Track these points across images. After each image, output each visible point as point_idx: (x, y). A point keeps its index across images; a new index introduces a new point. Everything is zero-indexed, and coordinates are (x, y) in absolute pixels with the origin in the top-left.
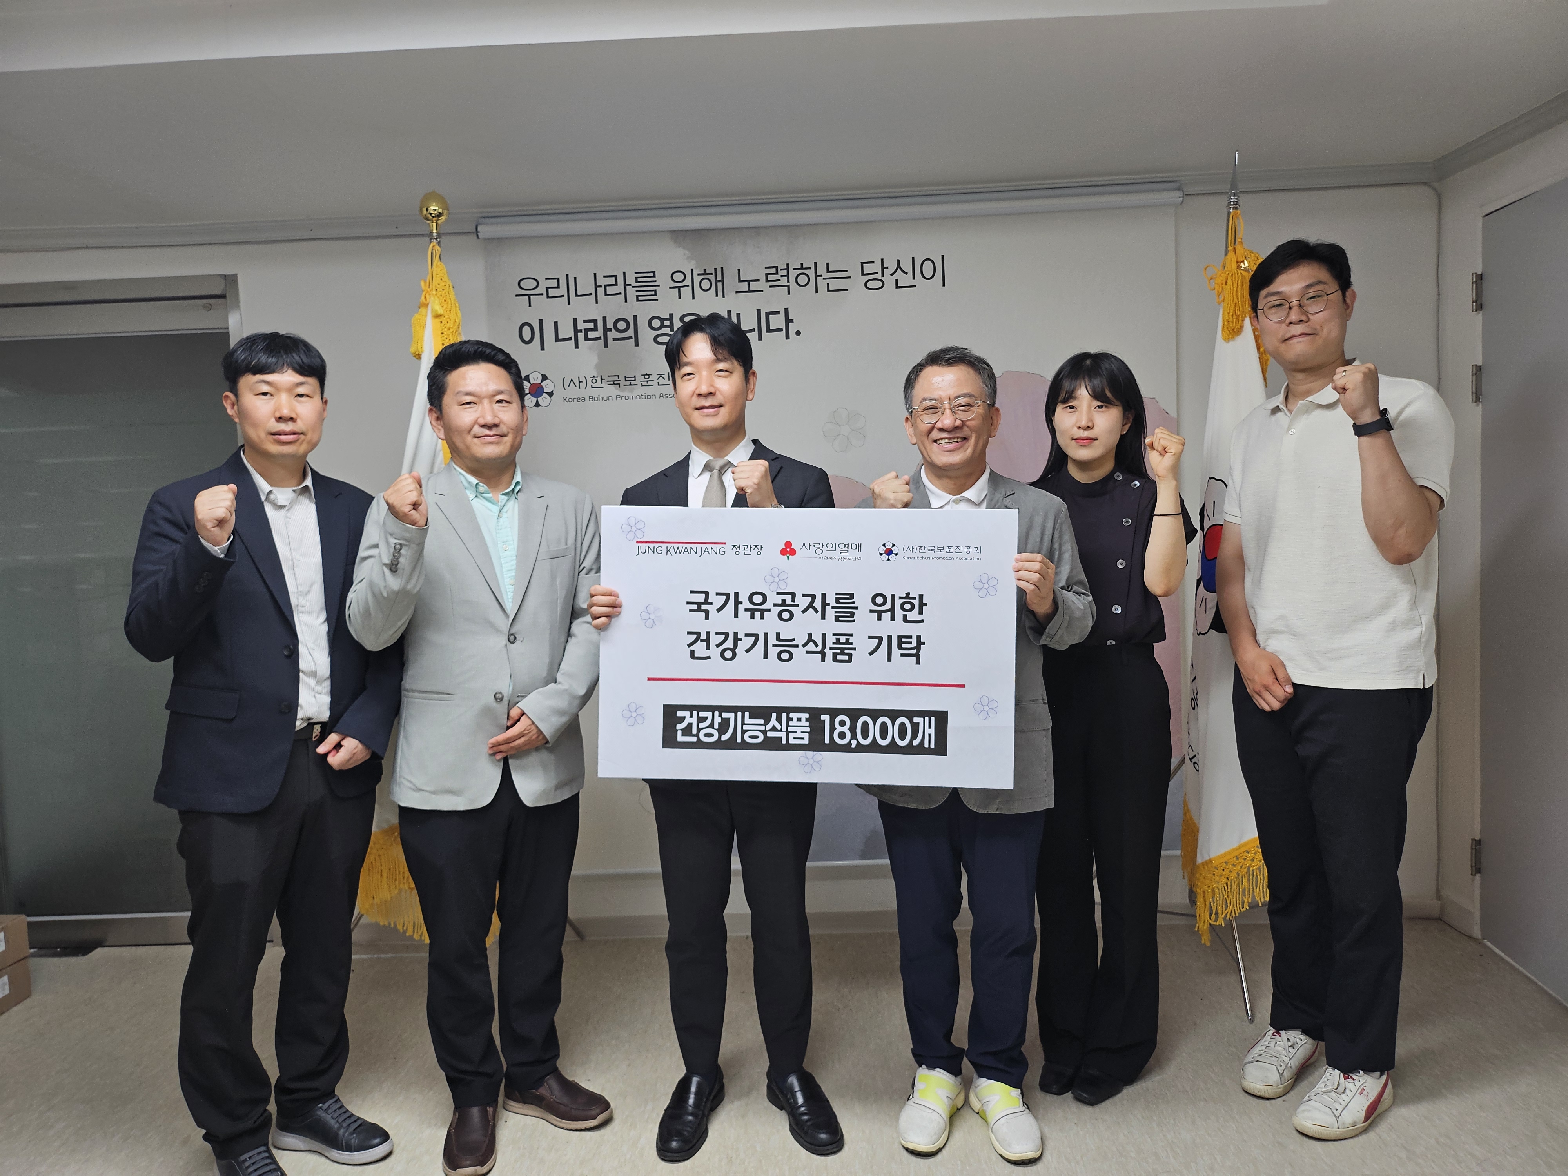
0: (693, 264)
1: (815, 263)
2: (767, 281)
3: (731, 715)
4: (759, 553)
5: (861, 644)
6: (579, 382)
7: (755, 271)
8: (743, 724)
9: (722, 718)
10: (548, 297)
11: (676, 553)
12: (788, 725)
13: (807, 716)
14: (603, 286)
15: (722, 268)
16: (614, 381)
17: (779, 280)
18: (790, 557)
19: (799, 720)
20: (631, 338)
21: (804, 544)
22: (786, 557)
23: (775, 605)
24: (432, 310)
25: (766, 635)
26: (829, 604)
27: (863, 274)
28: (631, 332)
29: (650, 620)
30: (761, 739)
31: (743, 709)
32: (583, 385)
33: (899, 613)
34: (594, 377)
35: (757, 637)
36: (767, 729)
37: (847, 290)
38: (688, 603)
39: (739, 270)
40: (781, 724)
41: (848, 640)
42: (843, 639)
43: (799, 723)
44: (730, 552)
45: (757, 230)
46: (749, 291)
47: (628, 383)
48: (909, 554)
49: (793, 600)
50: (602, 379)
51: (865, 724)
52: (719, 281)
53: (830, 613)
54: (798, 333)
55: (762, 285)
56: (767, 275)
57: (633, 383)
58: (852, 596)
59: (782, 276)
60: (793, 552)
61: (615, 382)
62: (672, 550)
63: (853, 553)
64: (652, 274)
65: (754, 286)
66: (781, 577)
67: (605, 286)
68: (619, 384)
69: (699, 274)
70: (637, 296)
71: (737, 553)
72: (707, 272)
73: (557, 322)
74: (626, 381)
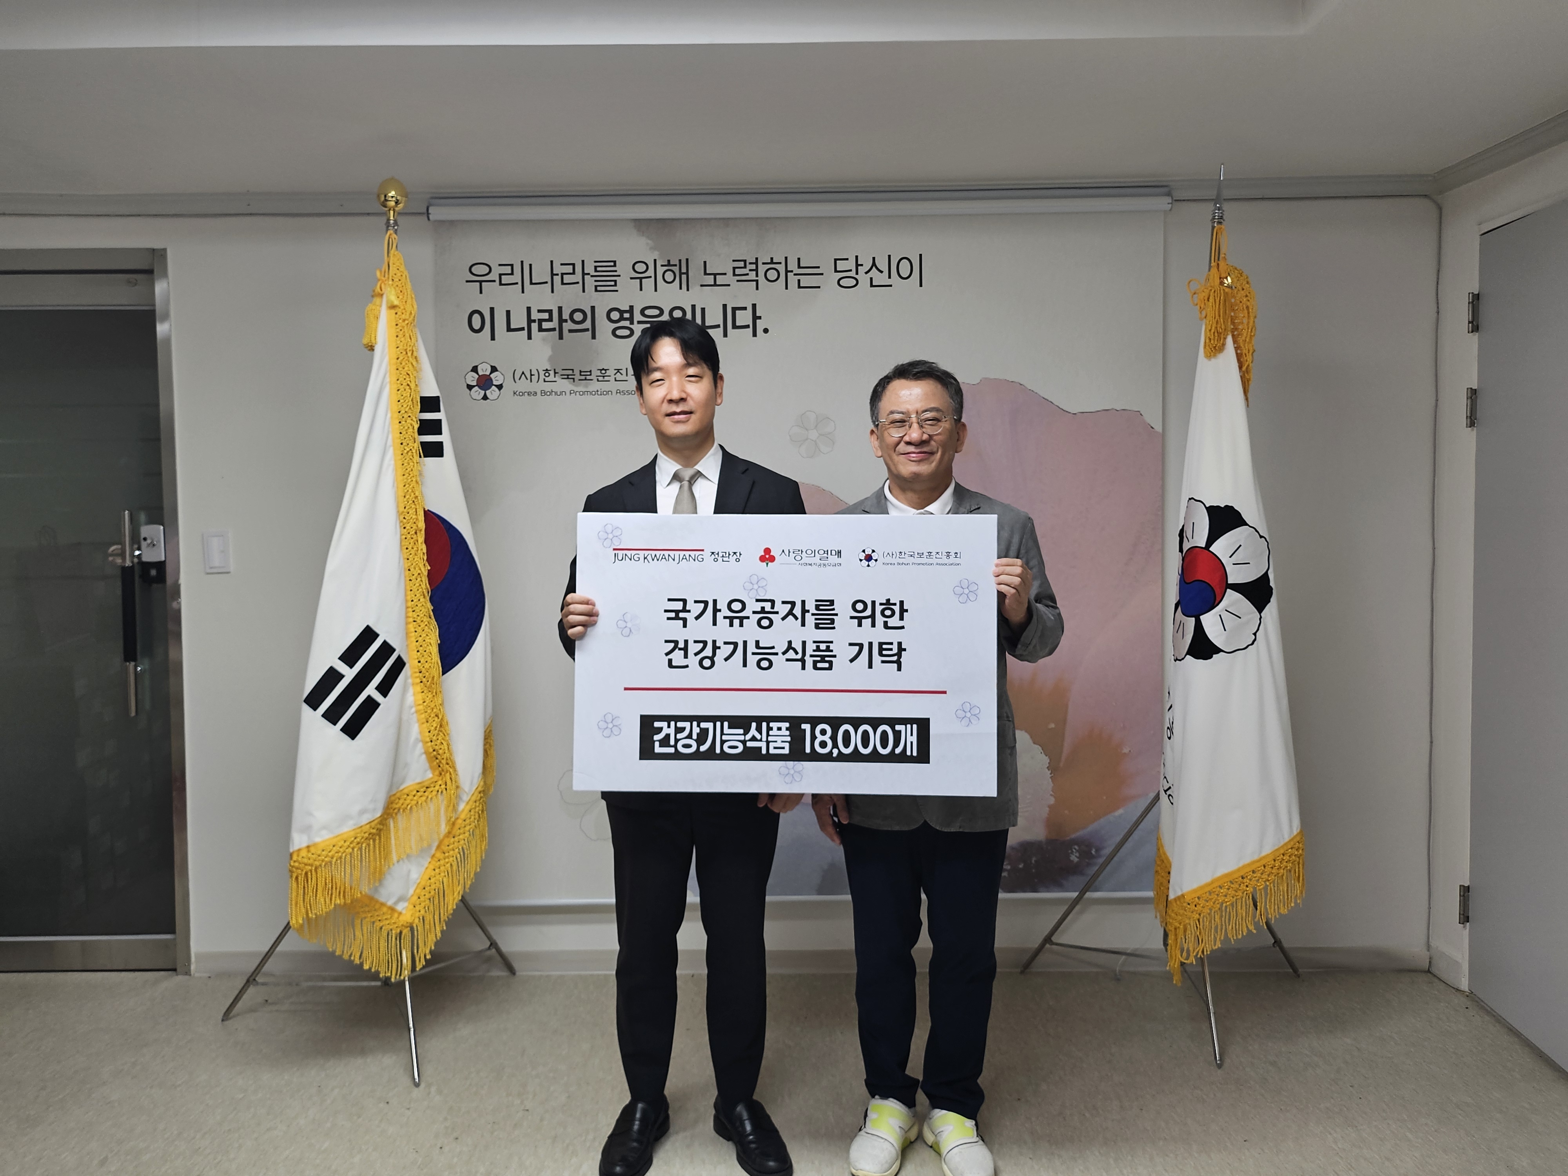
0: (656, 255)
1: (786, 258)
2: (734, 275)
3: (709, 725)
4: (738, 560)
5: (842, 652)
6: (531, 375)
7: (721, 264)
8: (722, 733)
9: (701, 729)
10: (501, 284)
11: (653, 560)
12: (768, 735)
13: (787, 725)
14: (560, 275)
15: (687, 260)
16: (568, 375)
17: (748, 274)
18: (770, 564)
19: (779, 729)
20: (587, 330)
21: (783, 551)
22: (765, 564)
23: (754, 612)
24: (387, 302)
25: (745, 643)
26: (808, 611)
27: (836, 271)
28: (588, 324)
29: (626, 629)
30: (741, 748)
31: (722, 719)
32: (535, 378)
33: (880, 619)
34: (547, 370)
35: (736, 645)
36: (747, 739)
37: (819, 287)
38: (666, 611)
39: (705, 262)
40: (761, 734)
41: (828, 647)
42: (823, 646)
43: (779, 733)
44: (709, 559)
45: (726, 222)
46: (715, 285)
47: (583, 377)
48: (889, 560)
49: (773, 607)
50: (555, 373)
51: (847, 733)
52: (684, 273)
53: (810, 620)
54: (766, 331)
55: (729, 278)
56: (734, 268)
57: (588, 377)
58: (832, 602)
59: (750, 270)
60: (772, 559)
61: (570, 377)
62: (649, 558)
63: (833, 559)
64: (612, 264)
65: (720, 280)
66: (760, 584)
67: (562, 274)
68: (574, 379)
69: (662, 266)
70: (596, 287)
71: (716, 560)
72: (671, 263)
73: (509, 311)
74: (581, 375)
